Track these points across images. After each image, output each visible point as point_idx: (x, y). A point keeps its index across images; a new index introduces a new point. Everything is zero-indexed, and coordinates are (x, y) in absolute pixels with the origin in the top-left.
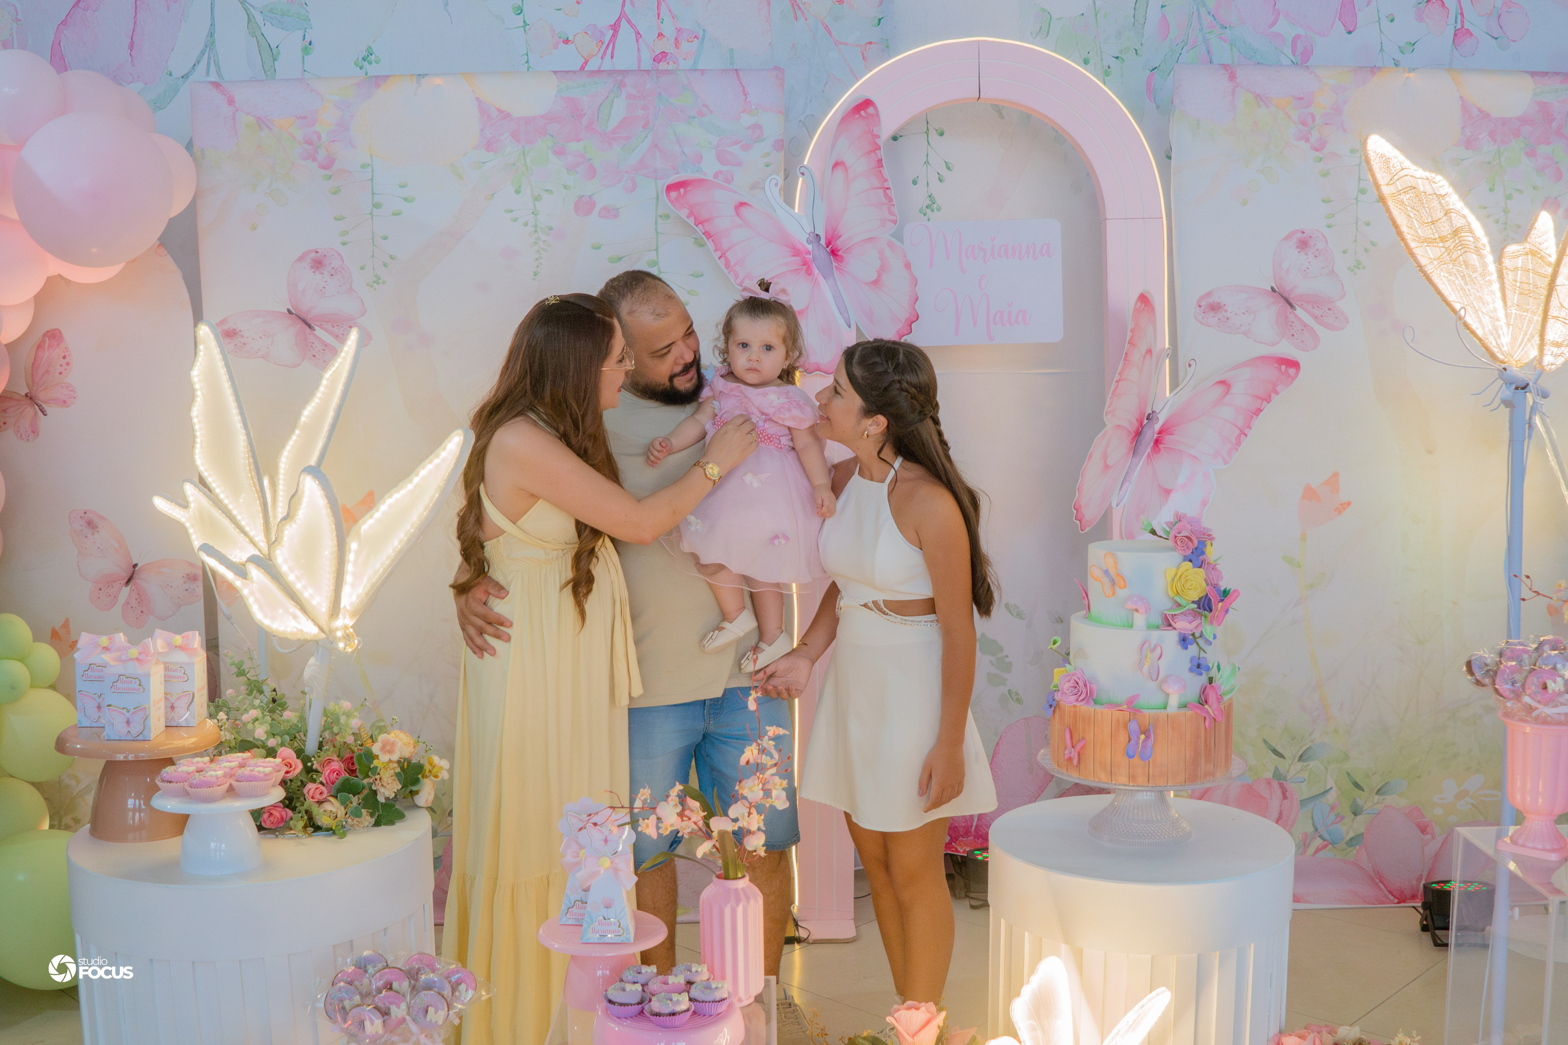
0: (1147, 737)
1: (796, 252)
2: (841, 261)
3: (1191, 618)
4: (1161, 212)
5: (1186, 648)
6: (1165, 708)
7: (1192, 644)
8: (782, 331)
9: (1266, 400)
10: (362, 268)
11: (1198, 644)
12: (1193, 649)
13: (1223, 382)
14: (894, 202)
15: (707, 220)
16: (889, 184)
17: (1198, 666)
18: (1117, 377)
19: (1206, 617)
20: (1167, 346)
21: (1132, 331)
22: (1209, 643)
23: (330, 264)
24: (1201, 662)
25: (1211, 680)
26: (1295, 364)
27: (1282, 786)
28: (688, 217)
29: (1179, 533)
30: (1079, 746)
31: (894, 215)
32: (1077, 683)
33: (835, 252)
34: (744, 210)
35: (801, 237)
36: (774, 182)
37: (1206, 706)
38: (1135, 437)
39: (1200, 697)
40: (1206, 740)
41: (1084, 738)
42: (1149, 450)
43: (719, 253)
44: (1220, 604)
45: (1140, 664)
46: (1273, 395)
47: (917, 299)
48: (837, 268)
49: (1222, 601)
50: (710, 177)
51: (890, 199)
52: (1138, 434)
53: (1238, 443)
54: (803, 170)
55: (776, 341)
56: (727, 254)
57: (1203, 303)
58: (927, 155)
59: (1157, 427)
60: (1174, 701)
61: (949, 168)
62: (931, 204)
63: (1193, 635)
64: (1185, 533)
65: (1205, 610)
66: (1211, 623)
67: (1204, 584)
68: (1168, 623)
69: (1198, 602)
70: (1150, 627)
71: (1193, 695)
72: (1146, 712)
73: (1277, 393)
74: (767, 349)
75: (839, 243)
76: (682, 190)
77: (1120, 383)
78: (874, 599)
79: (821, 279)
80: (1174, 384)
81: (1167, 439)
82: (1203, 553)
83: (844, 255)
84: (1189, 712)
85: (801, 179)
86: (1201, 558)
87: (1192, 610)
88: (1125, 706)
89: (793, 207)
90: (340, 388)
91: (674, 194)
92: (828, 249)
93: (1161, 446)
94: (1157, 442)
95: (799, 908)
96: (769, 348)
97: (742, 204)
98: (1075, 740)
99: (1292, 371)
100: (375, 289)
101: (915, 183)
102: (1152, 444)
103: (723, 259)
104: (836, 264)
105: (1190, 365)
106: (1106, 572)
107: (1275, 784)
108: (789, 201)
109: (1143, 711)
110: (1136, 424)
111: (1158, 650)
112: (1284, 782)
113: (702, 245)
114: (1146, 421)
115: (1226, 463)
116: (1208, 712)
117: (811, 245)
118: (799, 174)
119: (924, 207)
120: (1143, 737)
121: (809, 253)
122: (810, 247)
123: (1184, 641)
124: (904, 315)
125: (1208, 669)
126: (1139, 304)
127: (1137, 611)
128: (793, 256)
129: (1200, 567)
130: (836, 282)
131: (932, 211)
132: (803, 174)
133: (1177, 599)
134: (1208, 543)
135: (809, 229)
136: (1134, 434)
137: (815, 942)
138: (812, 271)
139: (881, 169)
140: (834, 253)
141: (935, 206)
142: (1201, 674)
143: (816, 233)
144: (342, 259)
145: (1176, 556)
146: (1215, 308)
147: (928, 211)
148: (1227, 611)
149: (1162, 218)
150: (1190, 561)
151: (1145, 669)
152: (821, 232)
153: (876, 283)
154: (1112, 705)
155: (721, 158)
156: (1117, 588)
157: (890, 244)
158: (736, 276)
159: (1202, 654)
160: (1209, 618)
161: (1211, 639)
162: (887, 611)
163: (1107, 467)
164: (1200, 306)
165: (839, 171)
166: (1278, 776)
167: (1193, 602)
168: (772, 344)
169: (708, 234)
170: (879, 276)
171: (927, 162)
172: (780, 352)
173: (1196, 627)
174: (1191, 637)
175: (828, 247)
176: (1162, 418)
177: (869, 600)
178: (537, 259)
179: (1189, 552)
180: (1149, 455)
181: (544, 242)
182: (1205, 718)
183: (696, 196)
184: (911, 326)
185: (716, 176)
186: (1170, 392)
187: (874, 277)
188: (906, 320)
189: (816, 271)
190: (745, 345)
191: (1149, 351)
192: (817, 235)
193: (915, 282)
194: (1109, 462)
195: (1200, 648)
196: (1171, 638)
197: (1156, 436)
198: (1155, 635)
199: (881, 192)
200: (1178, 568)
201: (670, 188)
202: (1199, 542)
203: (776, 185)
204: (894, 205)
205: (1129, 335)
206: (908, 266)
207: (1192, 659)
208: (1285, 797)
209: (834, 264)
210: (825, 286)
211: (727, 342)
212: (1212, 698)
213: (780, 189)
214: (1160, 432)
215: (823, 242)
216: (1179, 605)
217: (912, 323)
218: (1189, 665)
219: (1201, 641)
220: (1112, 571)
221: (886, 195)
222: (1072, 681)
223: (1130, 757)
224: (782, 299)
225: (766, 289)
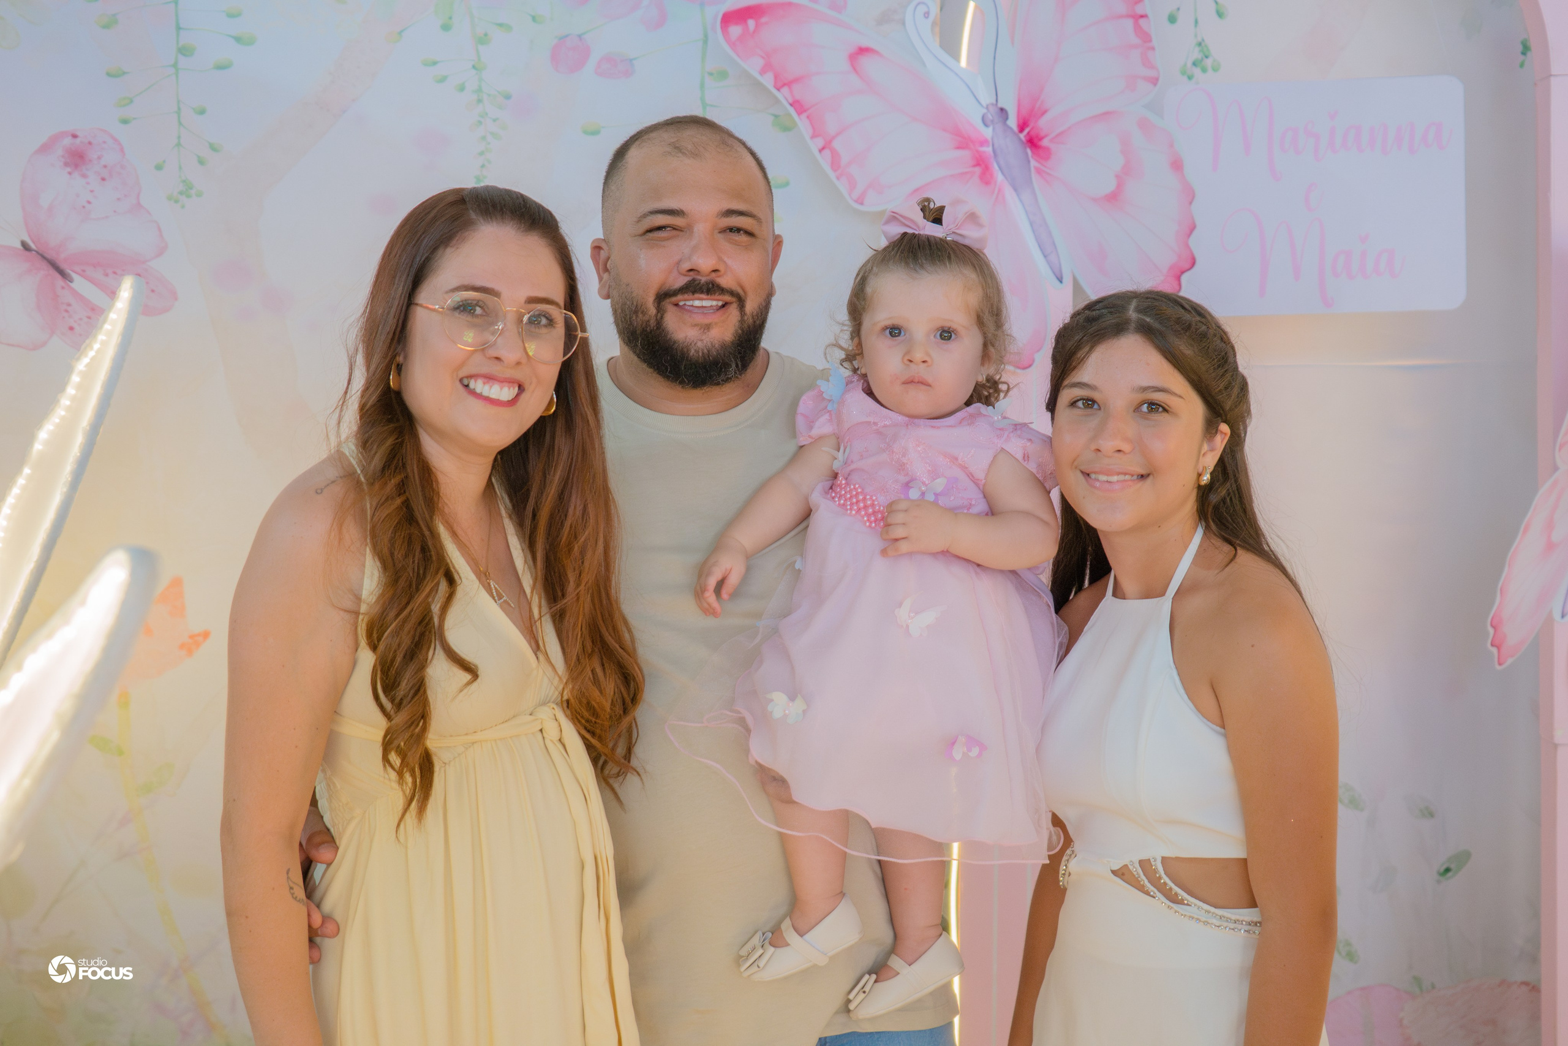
1: (964, 141)
2: (1047, 159)
8: (974, 298)
10: (159, 168)
15: (797, 80)
23: (99, 158)
28: (762, 72)
31: (1152, 68)
33: (1035, 141)
34: (866, 62)
35: (973, 113)
36: (922, 9)
43: (820, 142)
47: (1192, 228)
48: (1039, 171)
55: (960, 320)
56: (836, 144)
62: (1202, 59)
74: (942, 337)
75: (1043, 124)
76: (751, 23)
78: (1144, 857)
79: (1009, 193)
83: (1053, 146)
90: (97, 390)
91: (736, 30)
92: (1022, 136)
96: (946, 334)
97: (863, 51)
100: (183, 207)
101: (1173, 19)
103: (827, 152)
104: (1037, 165)
108: (950, 44)
113: (787, 128)
117: (991, 129)
119: (1190, 65)
121: (984, 142)
122: (988, 133)
124: (1167, 259)
128: (958, 148)
130: (1036, 198)
131: (1205, 71)
135: (987, 98)
138: (992, 175)
140: (1033, 142)
141: (1208, 62)
143: (1000, 105)
144: (122, 150)
147: (1198, 71)
152: (1010, 104)
153: (1113, 198)
157: (1144, 125)
158: (852, 185)
162: (1182, 894)
168: (954, 326)
169: (798, 106)
170: (1120, 186)
172: (969, 343)
177: (1131, 858)
178: (482, 153)
181: (494, 120)
183: (778, 34)
184: (1178, 278)
187: (1110, 186)
188: (1171, 268)
189: (1000, 177)
190: (895, 331)
192: (1002, 110)
193: (1189, 195)
194: (1555, 536)
199: (1130, 23)
201: (730, 18)
206: (1177, 165)
209: (1033, 163)
210: (1016, 205)
211: (856, 331)
215: (1013, 122)
217: (1183, 272)
224: (970, 235)
225: (937, 218)
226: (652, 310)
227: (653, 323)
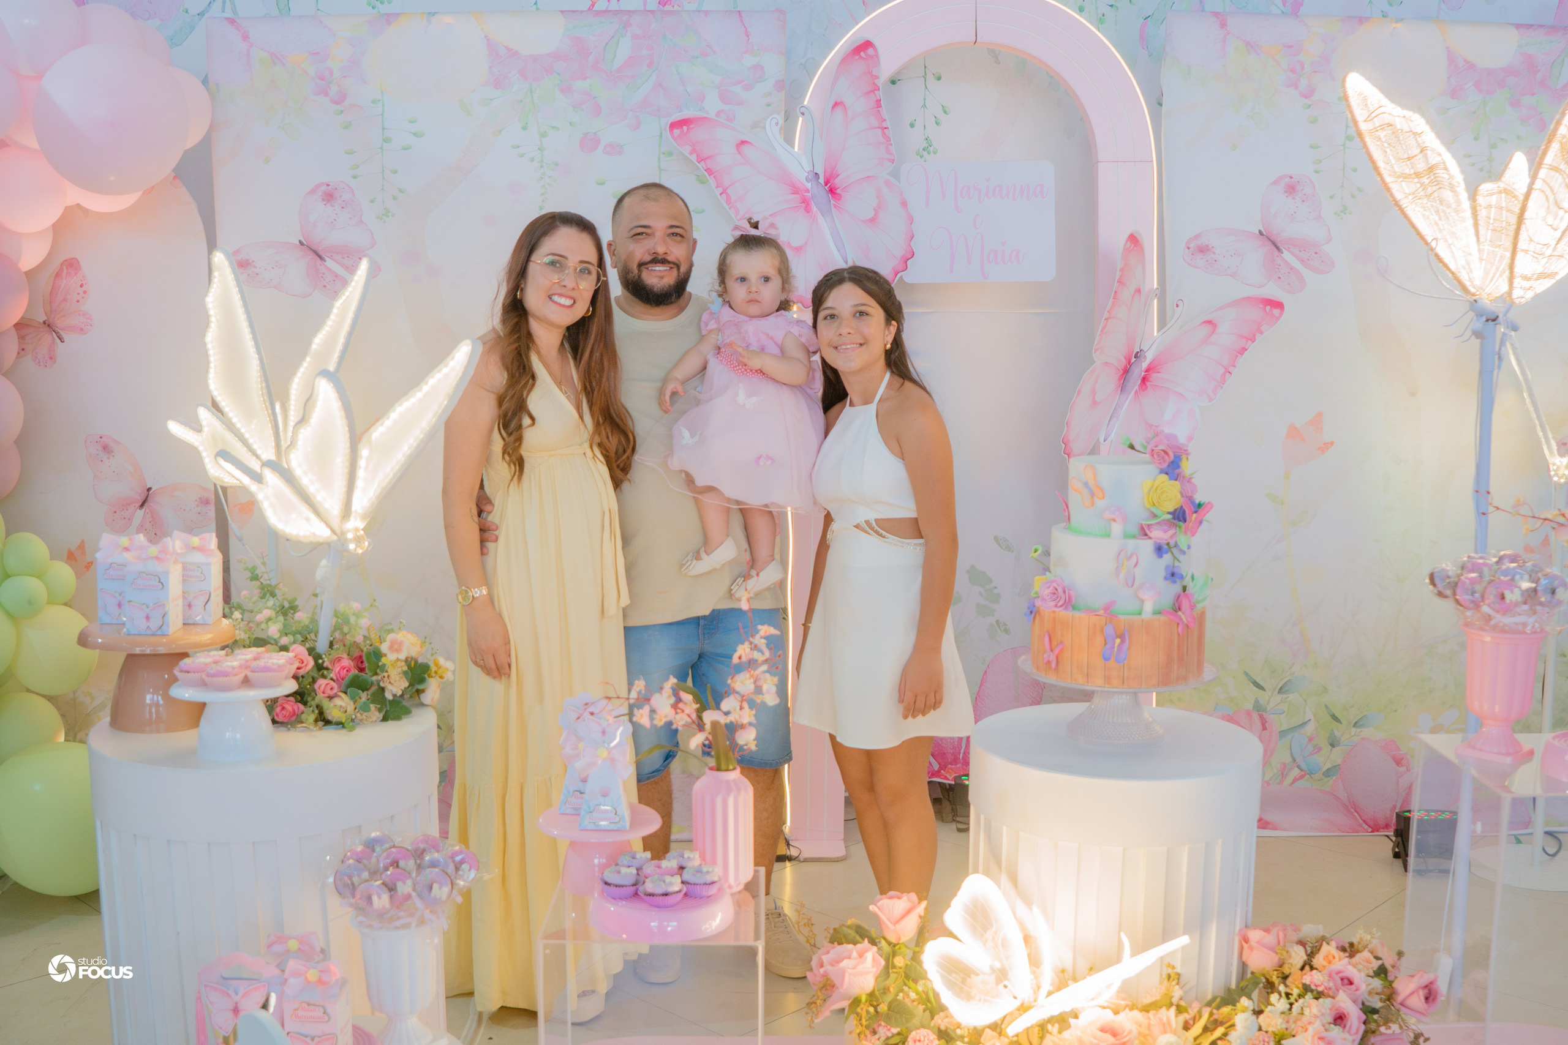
0: (1123, 641)
1: (796, 190)
2: (840, 200)
3: (1165, 527)
4: (1152, 155)
5: (1161, 557)
6: (1140, 614)
7: (1167, 553)
8: (777, 263)
9: (1251, 340)
10: (372, 201)
11: (1172, 553)
12: (1167, 558)
13: (1209, 322)
14: (892, 142)
15: (708, 158)
16: (888, 124)
17: (1172, 575)
18: (1106, 315)
19: (1180, 527)
20: (1155, 286)
21: (1122, 270)
22: (1184, 553)
23: (341, 196)
24: (1175, 571)
25: (1184, 589)
26: (1279, 305)
27: (1261, 717)
28: (691, 153)
29: (1156, 447)
30: (1056, 651)
31: (891, 154)
32: (1057, 590)
33: (834, 190)
34: (745, 149)
35: (801, 175)
36: (774, 121)
37: (1180, 613)
38: (1123, 374)
39: (1174, 604)
40: (1179, 646)
41: (1062, 642)
42: (1136, 387)
43: (720, 190)
44: (1194, 515)
45: (1117, 570)
46: (1258, 335)
47: (912, 237)
48: (835, 206)
49: (1196, 512)
50: (712, 115)
51: (888, 139)
52: (1126, 371)
53: (1223, 381)
54: (803, 110)
55: (771, 273)
56: (729, 191)
57: (1192, 245)
58: (925, 99)
59: (1145, 365)
60: (1148, 607)
61: (945, 112)
62: (928, 147)
63: (1168, 544)
64: (1161, 447)
65: (1180, 521)
66: (1186, 532)
67: (1179, 496)
68: (1144, 532)
69: (1173, 513)
70: (1126, 536)
71: (1167, 602)
72: (1122, 617)
73: (1261, 333)
74: (764, 280)
75: (837, 182)
76: (685, 128)
77: (1110, 321)
78: (865, 519)
79: (820, 217)
80: (1162, 324)
81: (1154, 376)
82: (1179, 467)
83: (842, 193)
84: (1163, 618)
85: (801, 119)
86: (1177, 471)
87: (1168, 520)
88: (1102, 612)
89: (793, 146)
90: (350, 315)
91: (677, 132)
92: (826, 187)
93: (1148, 384)
94: (1144, 380)
95: (791, 827)
96: (766, 279)
97: (743, 142)
98: (1054, 644)
99: (1276, 312)
100: (385, 222)
101: (912, 125)
102: (1140, 381)
103: (724, 195)
104: (834, 203)
105: (1177, 306)
106: (1086, 484)
107: (1255, 716)
108: (789, 140)
109: (1119, 616)
110: (1124, 361)
111: (1134, 559)
112: (1264, 713)
113: (703, 182)
114: (1133, 360)
115: (1211, 400)
116: (1181, 619)
117: (810, 184)
118: (799, 114)
119: (921, 150)
120: (1118, 641)
121: (807, 191)
122: (809, 185)
123: (1159, 550)
124: (899, 252)
125: (1182, 577)
126: (1129, 244)
127: (1114, 520)
128: (793, 193)
129: (1176, 480)
130: (834, 221)
131: (929, 153)
132: (803, 114)
133: (1153, 509)
134: (1184, 457)
135: (808, 168)
136: (1122, 372)
137: (806, 860)
138: (810, 208)
139: (879, 109)
140: (832, 191)
141: (931, 149)
142: (1175, 582)
143: (815, 171)
144: (353, 192)
145: (1153, 469)
146: (1203, 250)
147: (925, 153)
148: (1201, 522)
149: (1152, 161)
150: (1167, 474)
151: (1122, 576)
152: (820, 170)
153: (873, 220)
154: (1089, 611)
155: (723, 97)
156: (1096, 499)
157: (887, 183)
158: (737, 212)
159: (1177, 563)
160: (1183, 529)
161: (1185, 548)
163: (1095, 403)
164: (1189, 248)
165: (839, 111)
166: (1258, 707)
167: (1169, 513)
168: (769, 276)
169: (709, 171)
170: (876, 214)
171: (924, 106)
172: (776, 283)
173: (1171, 537)
174: (1166, 547)
175: (826, 185)
176: (1149, 356)
177: (862, 520)
178: (542, 194)
179: (1165, 466)
180: (1136, 392)
181: (550, 177)
182: (1178, 624)
183: (698, 133)
184: (906, 262)
185: (718, 114)
186: (1158, 332)
187: (871, 214)
188: (902, 257)
189: (815, 209)
190: (742, 279)
191: (1138, 291)
192: (816, 174)
193: (911, 220)
194: (1097, 398)
195: (1175, 557)
196: (1146, 547)
197: (1143, 374)
198: (1132, 543)
199: (879, 131)
200: (1154, 480)
201: (673, 126)
202: (1175, 456)
203: (777, 124)
204: (891, 144)
205: (1118, 274)
206: (904, 204)
207: (1167, 567)
208: (1264, 728)
209: (832, 202)
210: (823, 223)
211: (723, 282)
212: (1185, 605)
213: (781, 128)
214: (1148, 370)
215: (822, 180)
216: (1155, 516)
217: (908, 260)
218: (1163, 573)
219: (1174, 550)
220: (1091, 483)
221: (884, 134)
222: (1052, 588)
223: (1106, 659)
224: (772, 233)
225: (756, 226)
226: (636, 271)
227: (636, 277)
